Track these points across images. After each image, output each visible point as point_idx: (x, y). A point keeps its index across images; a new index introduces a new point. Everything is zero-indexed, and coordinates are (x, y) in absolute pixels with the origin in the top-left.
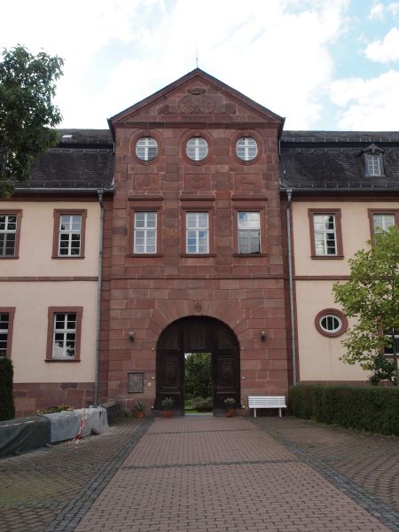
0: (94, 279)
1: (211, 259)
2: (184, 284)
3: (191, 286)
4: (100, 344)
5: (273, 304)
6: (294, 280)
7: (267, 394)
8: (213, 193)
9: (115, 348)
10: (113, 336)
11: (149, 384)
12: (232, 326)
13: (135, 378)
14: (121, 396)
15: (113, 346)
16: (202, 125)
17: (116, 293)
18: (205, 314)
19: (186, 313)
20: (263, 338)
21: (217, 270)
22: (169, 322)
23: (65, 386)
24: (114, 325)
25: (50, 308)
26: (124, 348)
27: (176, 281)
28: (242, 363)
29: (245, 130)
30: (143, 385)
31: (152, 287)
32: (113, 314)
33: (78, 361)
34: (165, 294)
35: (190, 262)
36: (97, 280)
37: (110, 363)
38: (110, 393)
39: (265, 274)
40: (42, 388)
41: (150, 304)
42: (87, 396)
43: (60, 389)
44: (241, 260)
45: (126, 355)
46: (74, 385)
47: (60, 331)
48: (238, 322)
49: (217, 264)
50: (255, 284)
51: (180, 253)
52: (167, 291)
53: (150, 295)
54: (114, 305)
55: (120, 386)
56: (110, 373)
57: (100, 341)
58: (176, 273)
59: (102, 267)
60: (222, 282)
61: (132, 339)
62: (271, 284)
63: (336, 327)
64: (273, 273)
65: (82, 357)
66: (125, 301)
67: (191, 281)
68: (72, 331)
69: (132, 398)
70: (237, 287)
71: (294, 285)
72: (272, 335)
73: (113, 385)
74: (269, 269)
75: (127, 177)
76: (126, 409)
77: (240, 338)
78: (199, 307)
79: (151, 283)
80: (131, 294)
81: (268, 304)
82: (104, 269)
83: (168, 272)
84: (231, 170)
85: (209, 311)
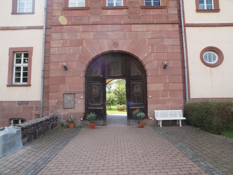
0: (41, 28)
1: (125, 10)
2: (105, 28)
3: (110, 29)
4: (44, 73)
5: (171, 42)
6: (185, 26)
7: (168, 109)
9: (54, 75)
10: (52, 67)
11: (79, 102)
12: (141, 58)
13: (69, 98)
14: (58, 111)
15: (52, 75)
17: (55, 36)
18: (120, 49)
19: (106, 49)
20: (165, 67)
21: (129, 18)
22: (94, 55)
23: (20, 103)
24: (53, 59)
25: (10, 49)
26: (60, 75)
27: (99, 26)
28: (149, 86)
30: (75, 103)
31: (81, 30)
32: (52, 50)
33: (29, 85)
34: (91, 35)
35: (109, 12)
36: (43, 28)
37: (51, 86)
38: (50, 109)
39: (165, 20)
40: (4, 104)
41: (80, 43)
42: (36, 110)
43: (17, 105)
44: (147, 10)
45: (62, 80)
46: (27, 103)
47: (18, 65)
48: (146, 55)
49: (129, 13)
50: (157, 28)
51: (102, 6)
52: (93, 33)
53: (79, 36)
54: (53, 44)
55: (58, 103)
56: (50, 94)
57: (44, 71)
58: (99, 20)
59: (46, 19)
60: (133, 26)
61: (66, 68)
62: (169, 28)
63: (214, 60)
64: (171, 20)
65: (32, 83)
66: (62, 41)
67: (109, 26)
68: (26, 65)
69: (67, 112)
70: (144, 29)
71: (185, 30)
72: (171, 64)
73: (53, 102)
74: (167, 17)
76: (62, 120)
77: (147, 67)
78: (116, 44)
79: (81, 28)
80: (66, 36)
81: (168, 42)
82: (48, 21)
83: (93, 19)
85: (124, 47)
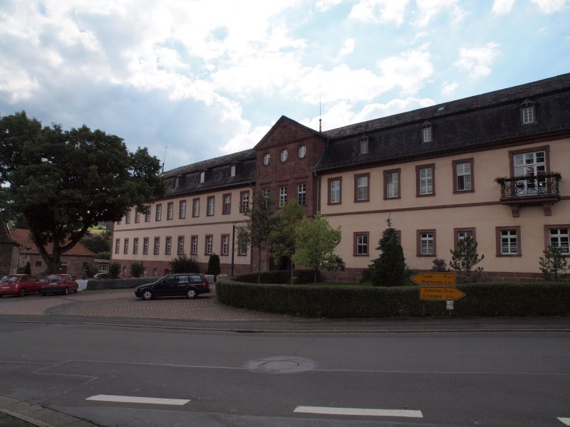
8: (288, 177)
16: (285, 144)
29: (300, 142)
33: (246, 255)
46: (245, 265)
75: (260, 174)
84: (295, 164)
